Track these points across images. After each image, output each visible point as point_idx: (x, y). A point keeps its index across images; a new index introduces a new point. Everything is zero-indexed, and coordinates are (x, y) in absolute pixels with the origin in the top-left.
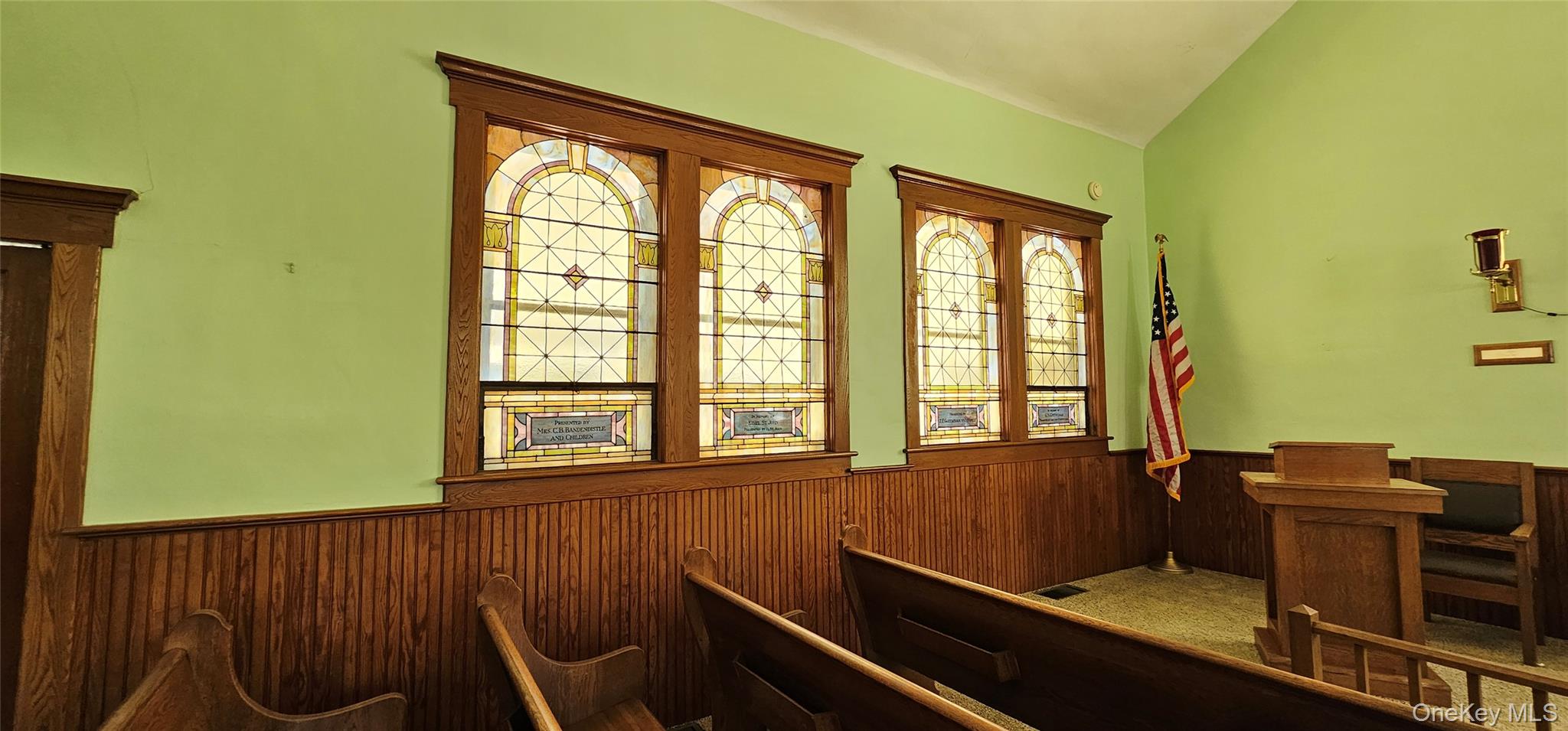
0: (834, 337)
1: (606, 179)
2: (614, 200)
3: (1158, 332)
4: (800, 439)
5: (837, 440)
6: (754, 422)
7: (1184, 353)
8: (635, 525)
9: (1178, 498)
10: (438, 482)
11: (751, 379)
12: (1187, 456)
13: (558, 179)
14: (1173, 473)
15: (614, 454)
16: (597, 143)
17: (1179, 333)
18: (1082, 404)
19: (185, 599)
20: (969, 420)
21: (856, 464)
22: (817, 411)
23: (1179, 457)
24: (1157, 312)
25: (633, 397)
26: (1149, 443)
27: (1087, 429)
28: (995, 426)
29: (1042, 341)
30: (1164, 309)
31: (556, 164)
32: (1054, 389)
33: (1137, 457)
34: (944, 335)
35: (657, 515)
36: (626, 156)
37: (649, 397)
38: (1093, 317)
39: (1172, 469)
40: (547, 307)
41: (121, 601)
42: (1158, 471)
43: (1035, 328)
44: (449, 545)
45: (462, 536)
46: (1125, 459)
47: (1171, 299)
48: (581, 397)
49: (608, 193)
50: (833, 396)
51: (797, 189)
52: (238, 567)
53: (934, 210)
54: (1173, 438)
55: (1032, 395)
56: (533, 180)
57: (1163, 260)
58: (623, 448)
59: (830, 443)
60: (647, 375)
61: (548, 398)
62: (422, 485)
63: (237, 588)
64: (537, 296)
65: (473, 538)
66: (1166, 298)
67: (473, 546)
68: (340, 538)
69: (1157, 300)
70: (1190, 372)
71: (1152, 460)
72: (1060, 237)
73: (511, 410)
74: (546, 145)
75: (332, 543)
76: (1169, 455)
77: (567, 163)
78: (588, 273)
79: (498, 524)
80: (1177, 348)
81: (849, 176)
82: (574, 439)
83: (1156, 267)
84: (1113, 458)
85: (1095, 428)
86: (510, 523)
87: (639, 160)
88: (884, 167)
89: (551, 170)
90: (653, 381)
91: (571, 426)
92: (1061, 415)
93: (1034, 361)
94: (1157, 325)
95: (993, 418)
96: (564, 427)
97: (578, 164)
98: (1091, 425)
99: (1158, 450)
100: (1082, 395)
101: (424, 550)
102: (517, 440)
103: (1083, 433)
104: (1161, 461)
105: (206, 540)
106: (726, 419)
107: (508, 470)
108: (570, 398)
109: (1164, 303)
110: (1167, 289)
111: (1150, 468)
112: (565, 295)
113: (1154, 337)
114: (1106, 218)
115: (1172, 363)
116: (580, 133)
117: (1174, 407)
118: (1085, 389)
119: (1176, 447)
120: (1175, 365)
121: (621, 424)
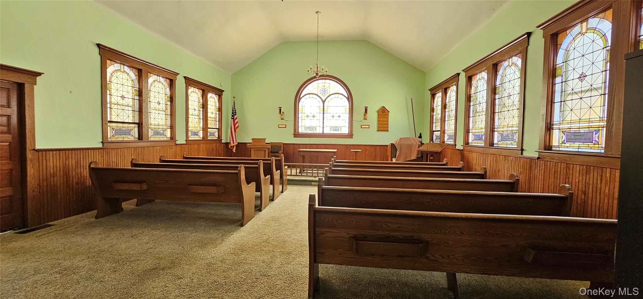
0: (172, 114)
1: (128, 74)
2: (130, 79)
3: (233, 118)
4: (165, 137)
5: (173, 138)
6: (157, 133)
7: (237, 122)
8: (138, 154)
9: (235, 152)
10: (102, 142)
11: (156, 123)
12: (237, 143)
13: (119, 73)
14: (234, 147)
15: (131, 138)
16: (126, 65)
17: (236, 118)
18: (217, 132)
19: (57, 165)
20: (197, 134)
21: (177, 143)
22: (169, 130)
23: (236, 144)
24: (233, 113)
25: (134, 126)
26: (230, 141)
27: (218, 138)
28: (201, 136)
29: (210, 118)
30: (234, 113)
31: (118, 70)
32: (212, 128)
33: (227, 144)
34: (192, 115)
35: (142, 152)
36: (131, 69)
37: (137, 126)
38: (220, 113)
39: (234, 146)
40: (118, 104)
41: (45, 165)
42: (231, 147)
43: (209, 115)
44: (105, 156)
45: (107, 154)
46: (225, 144)
47: (235, 111)
48: (125, 125)
49: (129, 78)
50: (172, 127)
51: (165, 79)
52: (66, 159)
53: (191, 86)
54: (235, 140)
55: (209, 130)
56: (113, 74)
57: (234, 102)
58: (132, 137)
59: (172, 138)
60: (137, 121)
61: (118, 125)
62: (99, 143)
63: (66, 164)
64: (115, 101)
65: (109, 155)
66: (235, 110)
67: (109, 157)
68: (84, 154)
69: (233, 111)
70: (238, 126)
71: (230, 144)
72: (215, 94)
73: (111, 127)
74: (116, 65)
75: (83, 155)
76: (234, 143)
77: (120, 70)
78: (125, 97)
79: (113, 152)
80: (236, 121)
81: (176, 78)
82: (123, 135)
83: (233, 104)
84: (223, 144)
85: (220, 137)
86: (115, 152)
87: (134, 70)
88: (182, 76)
89: (117, 71)
90: (138, 122)
91: (123, 132)
92: (213, 134)
93: (209, 122)
94: (233, 116)
95: (201, 134)
96: (121, 132)
97: (122, 70)
98: (219, 137)
99: (232, 142)
100: (217, 130)
101: (100, 157)
102: (113, 134)
103: (217, 138)
104: (232, 144)
105: (59, 153)
106: (152, 132)
107: (111, 141)
108: (122, 125)
109: (234, 111)
110: (235, 109)
111: (230, 146)
112: (121, 102)
113: (232, 118)
114: (224, 91)
115: (235, 124)
116: (123, 63)
117: (235, 133)
118: (218, 129)
119: (235, 142)
120: (236, 125)
121: (132, 131)
